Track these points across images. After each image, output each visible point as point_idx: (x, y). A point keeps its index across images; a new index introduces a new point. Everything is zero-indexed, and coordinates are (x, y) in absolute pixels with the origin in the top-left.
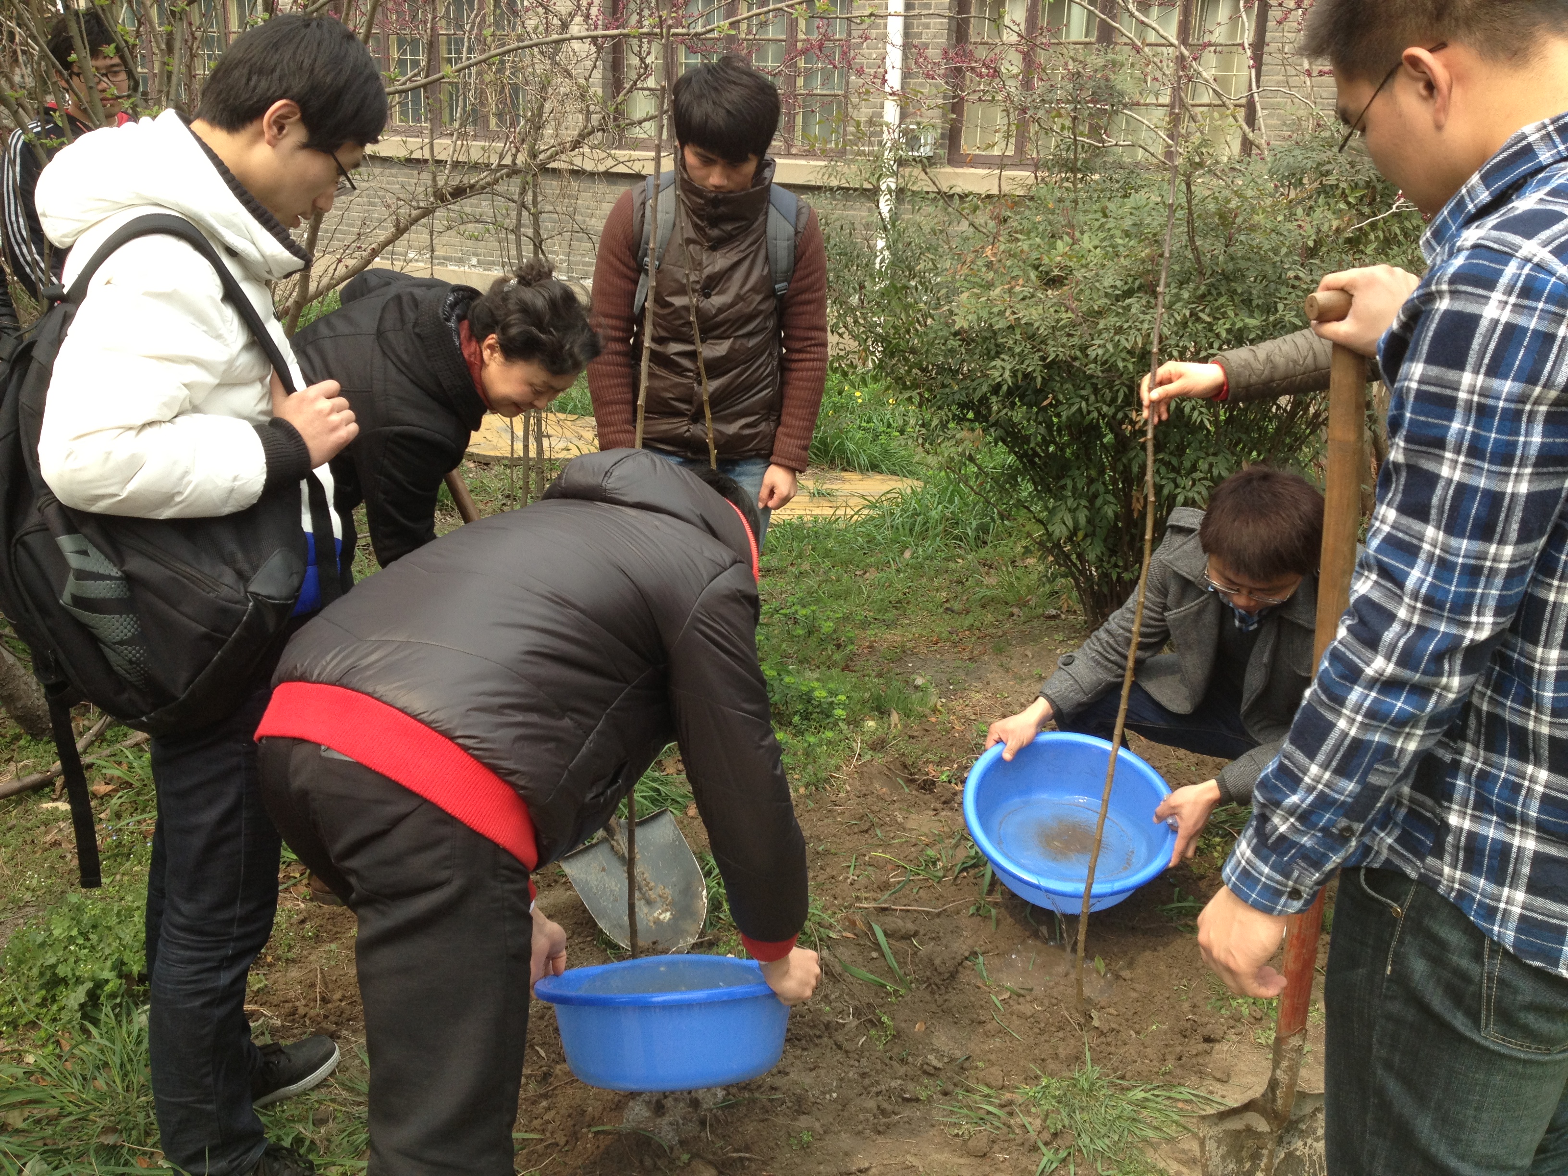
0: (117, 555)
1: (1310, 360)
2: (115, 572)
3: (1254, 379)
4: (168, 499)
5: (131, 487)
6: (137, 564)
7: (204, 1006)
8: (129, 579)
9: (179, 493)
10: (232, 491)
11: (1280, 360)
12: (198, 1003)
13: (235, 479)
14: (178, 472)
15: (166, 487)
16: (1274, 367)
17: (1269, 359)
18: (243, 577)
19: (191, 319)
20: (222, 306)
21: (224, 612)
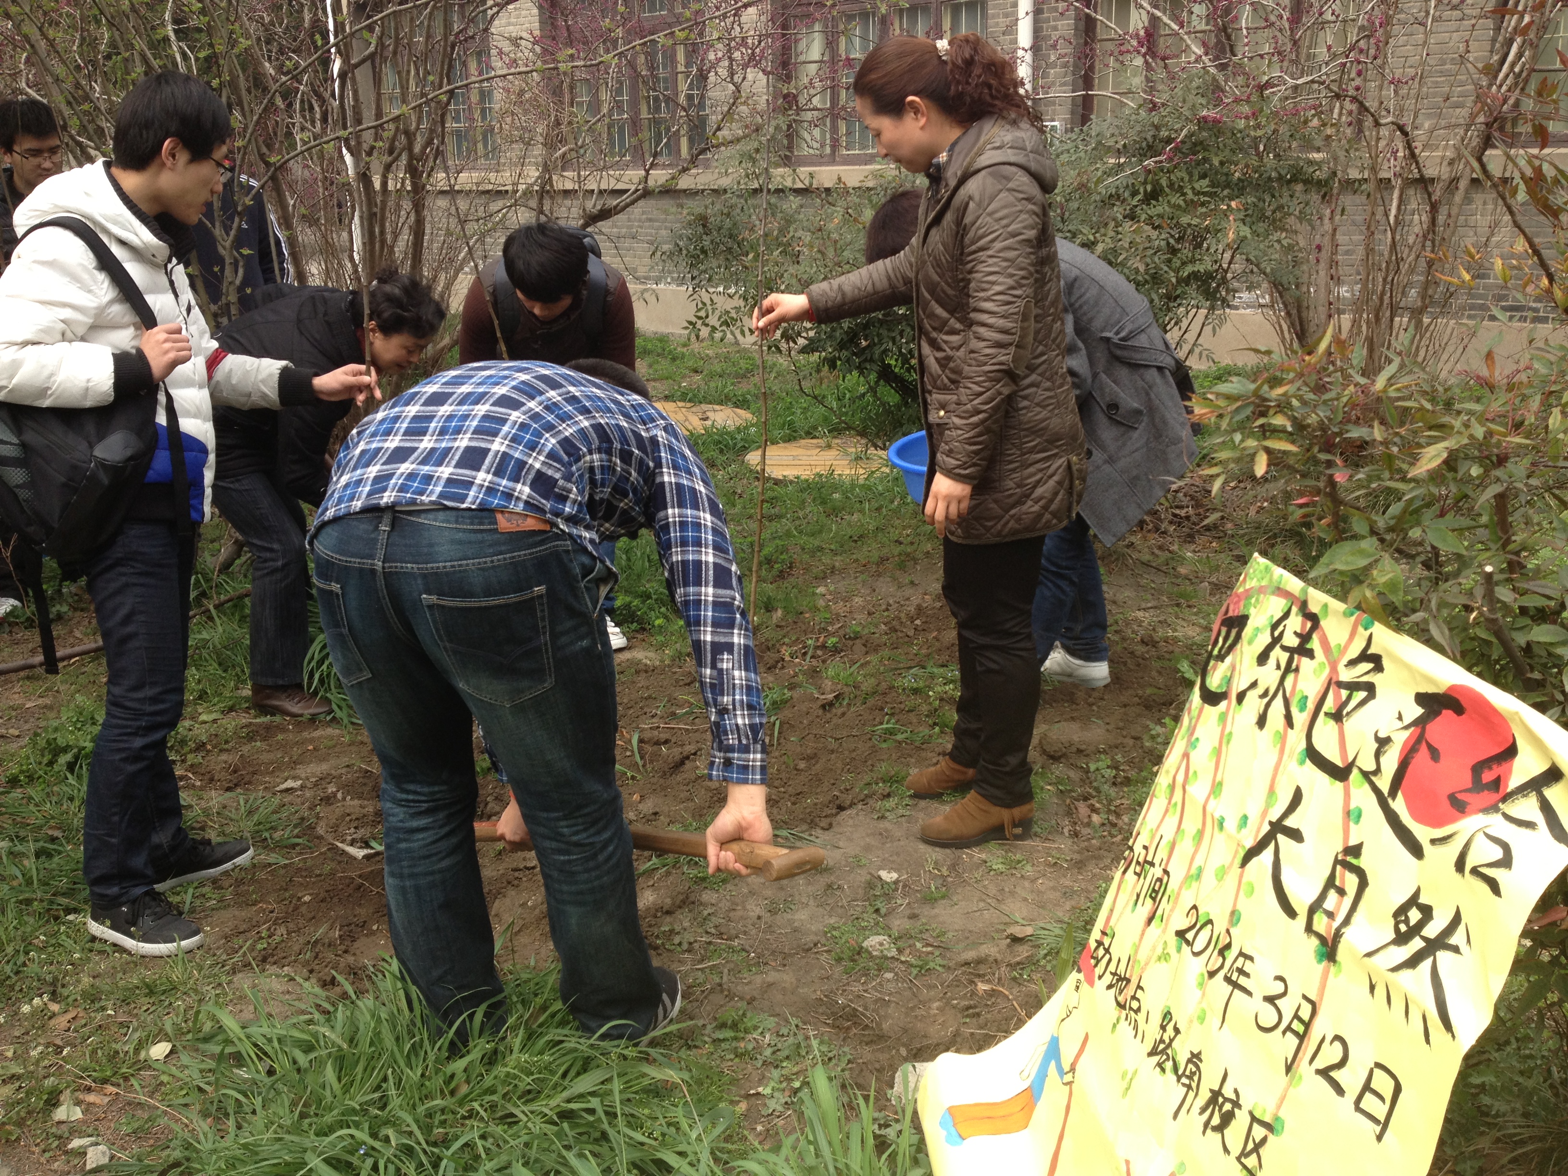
0: (18, 430)
1: (870, 287)
2: (15, 440)
3: (830, 304)
4: (43, 392)
5: (14, 381)
6: (30, 437)
7: (121, 760)
8: (23, 445)
9: (48, 388)
10: (87, 389)
11: (847, 288)
12: (117, 757)
13: (88, 381)
14: (46, 373)
15: (39, 381)
16: (844, 294)
17: (840, 287)
18: (91, 446)
19: (66, 280)
20: (96, 272)
21: (74, 467)
